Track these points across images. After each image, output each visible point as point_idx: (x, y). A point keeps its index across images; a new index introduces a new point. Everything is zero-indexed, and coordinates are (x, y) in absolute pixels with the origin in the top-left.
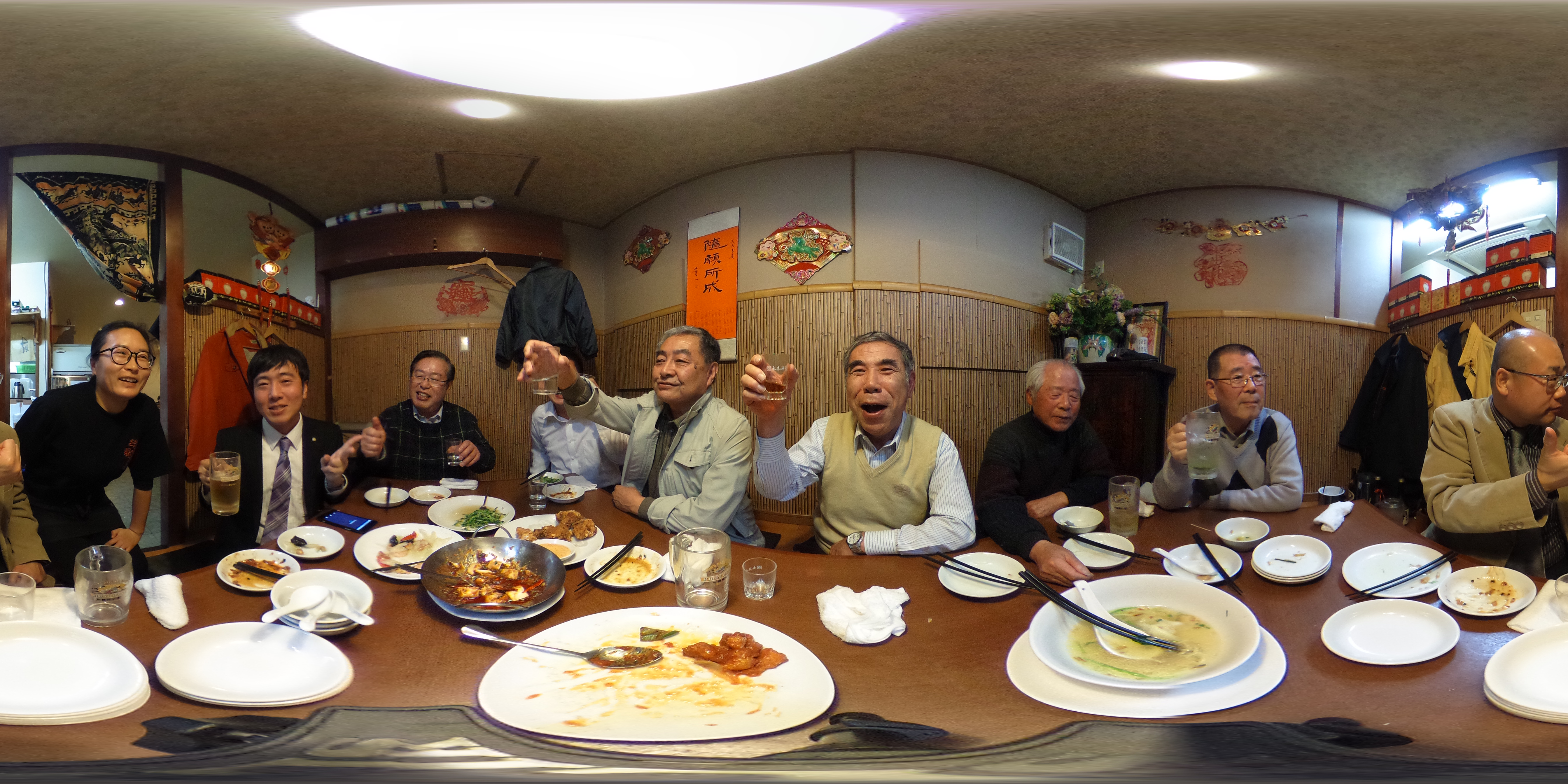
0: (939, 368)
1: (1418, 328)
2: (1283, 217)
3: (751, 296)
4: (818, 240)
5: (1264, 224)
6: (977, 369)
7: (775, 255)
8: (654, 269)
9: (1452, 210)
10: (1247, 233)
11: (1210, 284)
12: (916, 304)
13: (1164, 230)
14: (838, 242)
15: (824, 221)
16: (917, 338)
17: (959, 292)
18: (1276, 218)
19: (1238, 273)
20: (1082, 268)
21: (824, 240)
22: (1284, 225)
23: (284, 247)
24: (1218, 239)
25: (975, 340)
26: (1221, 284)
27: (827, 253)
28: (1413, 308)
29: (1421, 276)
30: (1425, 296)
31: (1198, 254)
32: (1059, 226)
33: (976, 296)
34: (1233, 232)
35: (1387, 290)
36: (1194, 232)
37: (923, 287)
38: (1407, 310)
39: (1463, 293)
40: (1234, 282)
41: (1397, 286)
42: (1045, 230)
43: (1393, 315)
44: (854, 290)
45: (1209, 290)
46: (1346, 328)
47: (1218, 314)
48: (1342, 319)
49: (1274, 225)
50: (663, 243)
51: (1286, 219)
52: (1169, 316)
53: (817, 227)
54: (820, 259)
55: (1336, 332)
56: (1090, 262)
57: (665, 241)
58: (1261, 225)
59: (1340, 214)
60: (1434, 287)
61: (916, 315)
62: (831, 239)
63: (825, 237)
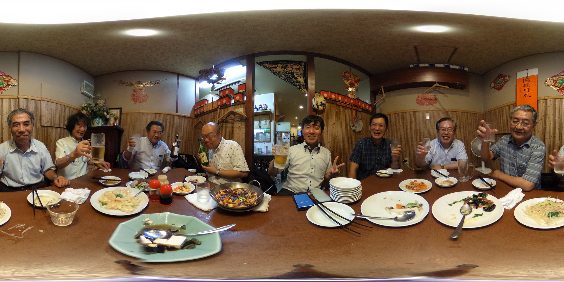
0: (47, 126)
1: (204, 116)
2: (159, 80)
4: (5, 81)
5: (153, 83)
9: (214, 77)
10: (148, 86)
11: (136, 102)
12: (40, 105)
13: (121, 84)
14: (13, 82)
15: (7, 74)
16: (40, 116)
17: (55, 102)
18: (157, 81)
19: (145, 99)
20: (93, 96)
22: (160, 83)
24: (138, 87)
25: (59, 118)
26: (139, 102)
27: (9, 85)
28: (202, 110)
29: (205, 99)
30: (206, 106)
31: (132, 92)
32: (86, 81)
34: (143, 85)
35: (194, 104)
36: (130, 85)
37: (42, 99)
38: (200, 111)
39: (217, 104)
40: (144, 102)
41: (197, 103)
42: (81, 83)
43: (196, 112)
44: (18, 98)
45: (135, 104)
46: (180, 117)
47: (138, 112)
48: (179, 114)
49: (156, 83)
52: (122, 112)
53: (5, 76)
54: (6, 87)
55: (176, 118)
56: (95, 94)
59: (178, 79)
60: (209, 103)
61: (40, 109)
62: (10, 80)
63: (8, 80)
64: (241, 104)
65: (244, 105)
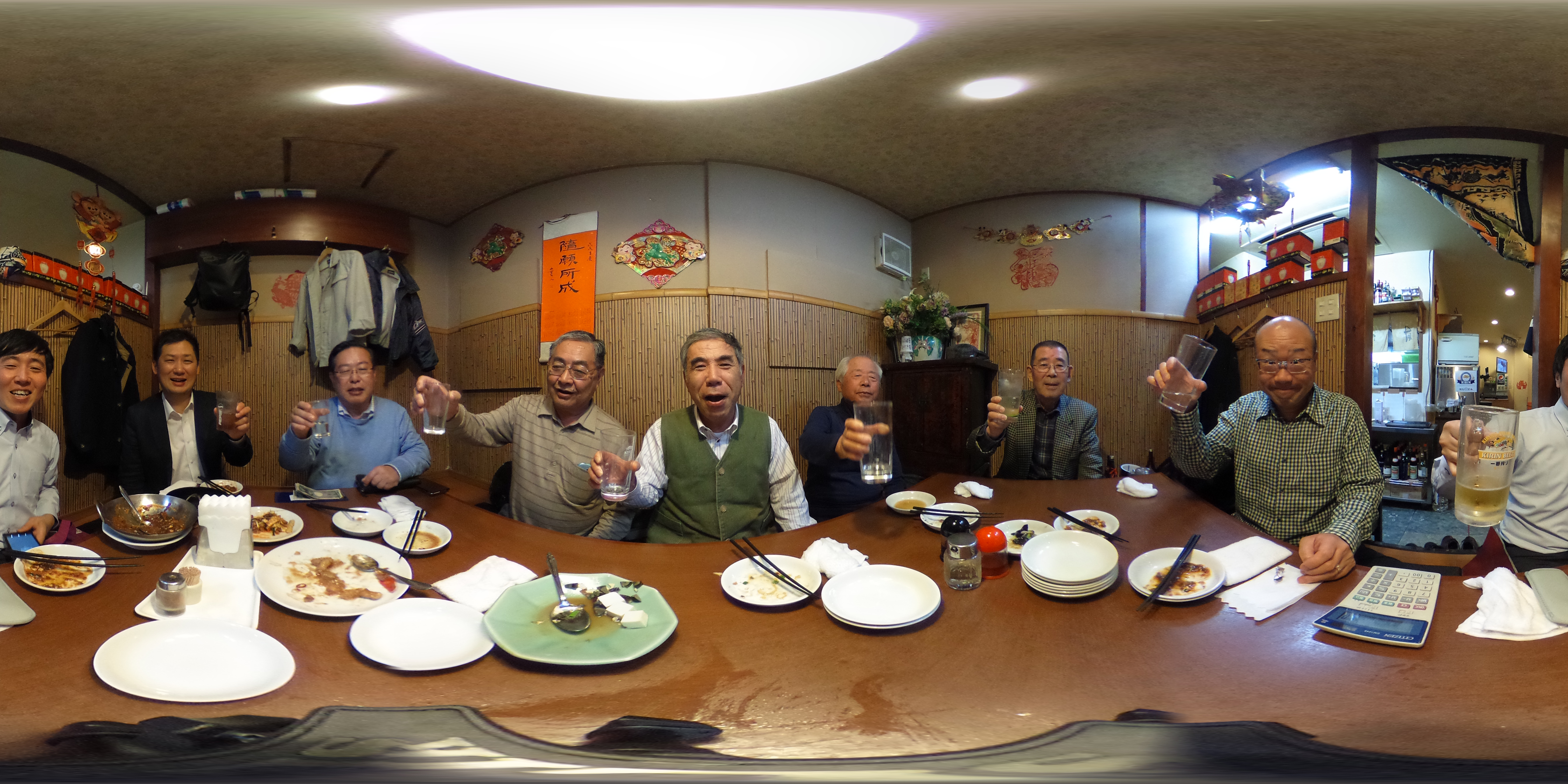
0: (787, 368)
2: (1088, 220)
3: (609, 297)
4: (674, 248)
5: (1071, 227)
6: (819, 369)
7: (633, 259)
8: (506, 267)
10: (1056, 237)
11: (1025, 287)
12: (764, 309)
13: (982, 238)
14: (694, 250)
15: (678, 229)
17: (805, 299)
18: (1082, 221)
19: (1050, 276)
20: (909, 275)
21: (680, 247)
22: (1090, 227)
23: (111, 230)
24: (1031, 244)
25: (817, 342)
26: (1035, 287)
27: (683, 260)
28: (1219, 299)
29: (1227, 268)
30: (1229, 287)
31: (1014, 259)
32: (888, 235)
33: (818, 302)
34: (1044, 236)
35: (1195, 283)
36: (1008, 238)
37: (772, 294)
38: (1214, 301)
39: (1261, 283)
40: (1046, 283)
41: (1204, 279)
42: (875, 240)
43: (1201, 307)
44: (708, 295)
45: (1024, 292)
46: (1153, 320)
47: (1033, 313)
48: (1148, 313)
49: (1081, 227)
50: (516, 242)
51: (1092, 221)
52: (990, 314)
53: (673, 234)
54: (677, 265)
55: (1143, 324)
56: (916, 268)
57: (518, 240)
58: (1068, 229)
59: (1143, 212)
60: (1239, 278)
61: (765, 319)
62: (686, 246)
63: (681, 244)
64: (1334, 282)
65: (1343, 286)
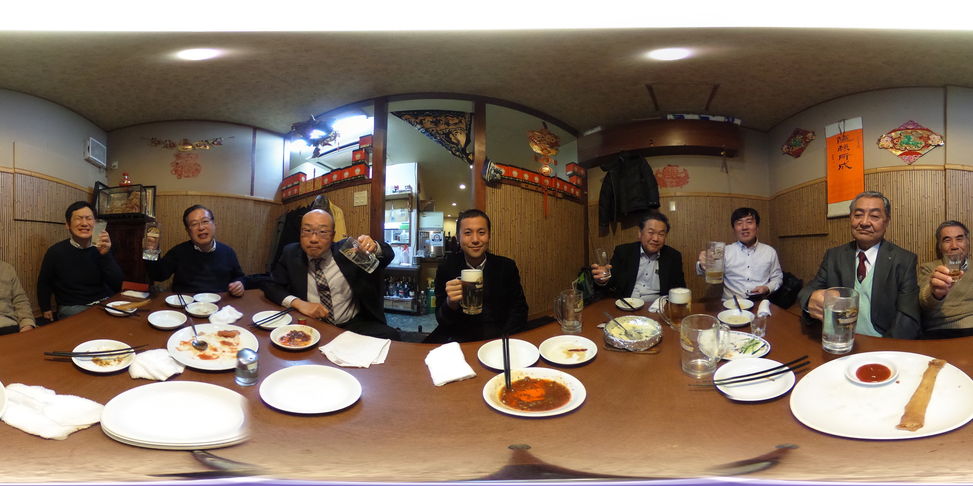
0: (26, 221)
1: (298, 202)
2: (220, 138)
5: (210, 142)
6: (47, 222)
9: (316, 134)
10: (201, 147)
11: (180, 177)
12: (12, 180)
13: (154, 145)
16: (12, 202)
17: (37, 175)
18: (217, 139)
19: (197, 171)
20: (105, 165)
22: (221, 143)
26: (186, 177)
28: (296, 190)
29: (300, 172)
30: (302, 184)
31: (173, 159)
32: (93, 139)
33: (48, 178)
34: (193, 147)
35: (281, 180)
39: (323, 182)
41: (287, 178)
42: (85, 142)
45: (179, 180)
46: (257, 202)
47: (185, 193)
48: (255, 197)
49: (215, 143)
51: (222, 139)
52: (157, 194)
55: (251, 204)
56: (109, 161)
58: (208, 143)
59: (254, 137)
60: (308, 179)
61: (12, 189)
64: (364, 184)
65: (369, 186)
